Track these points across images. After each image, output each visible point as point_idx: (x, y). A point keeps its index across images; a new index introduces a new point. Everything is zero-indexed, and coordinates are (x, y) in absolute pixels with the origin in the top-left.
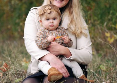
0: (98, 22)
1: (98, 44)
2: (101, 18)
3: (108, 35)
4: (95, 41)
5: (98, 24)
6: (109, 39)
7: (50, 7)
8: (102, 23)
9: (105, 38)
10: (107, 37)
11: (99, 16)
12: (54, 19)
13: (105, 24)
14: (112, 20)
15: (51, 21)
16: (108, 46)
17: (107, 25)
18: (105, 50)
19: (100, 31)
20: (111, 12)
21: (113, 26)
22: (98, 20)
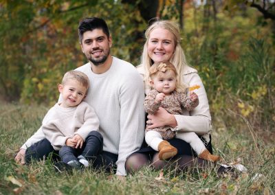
0: (230, 89)
1: (228, 118)
2: (233, 84)
3: (242, 105)
4: (225, 114)
5: (230, 92)
6: (242, 111)
7: (165, 65)
8: (234, 90)
9: (238, 110)
10: (241, 109)
11: (231, 82)
12: (170, 80)
13: (238, 92)
14: (247, 87)
15: (166, 82)
16: (242, 120)
17: (240, 94)
18: (238, 125)
19: (232, 101)
20: (245, 76)
21: (248, 94)
22: (230, 87)
